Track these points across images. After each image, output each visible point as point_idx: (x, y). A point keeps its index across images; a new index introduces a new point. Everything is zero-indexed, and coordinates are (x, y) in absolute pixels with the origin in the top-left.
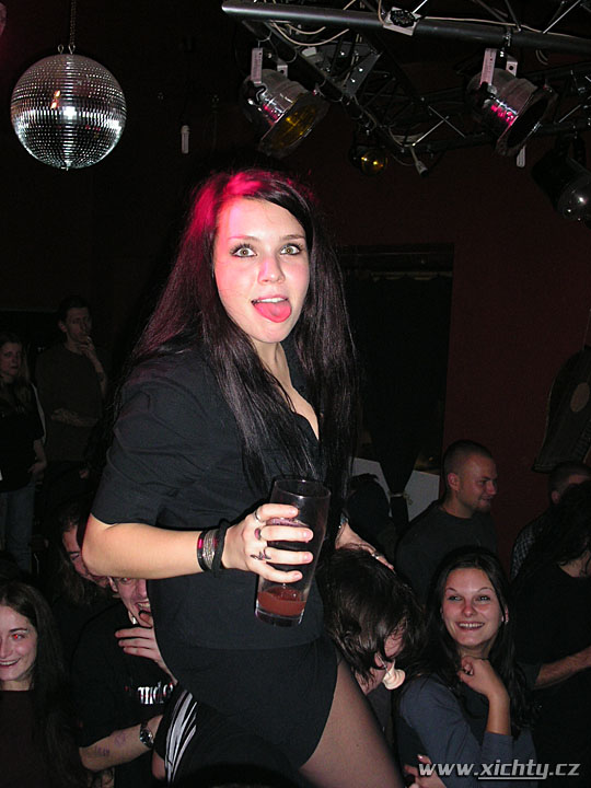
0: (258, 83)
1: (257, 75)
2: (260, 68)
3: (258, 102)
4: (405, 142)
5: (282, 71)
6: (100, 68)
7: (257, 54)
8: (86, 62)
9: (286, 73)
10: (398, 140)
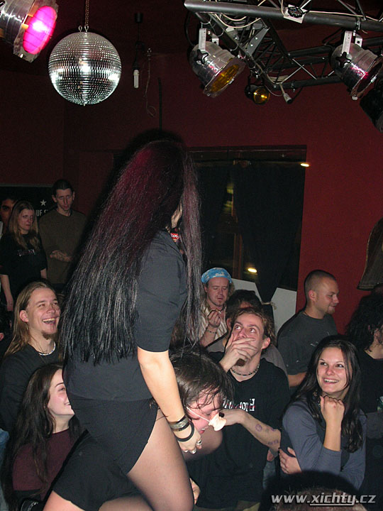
0: (203, 50)
1: (202, 45)
2: (205, 41)
3: (203, 62)
4: (276, 81)
5: (215, 42)
6: (106, 41)
7: (203, 33)
8: (98, 38)
9: (218, 43)
10: (272, 80)
